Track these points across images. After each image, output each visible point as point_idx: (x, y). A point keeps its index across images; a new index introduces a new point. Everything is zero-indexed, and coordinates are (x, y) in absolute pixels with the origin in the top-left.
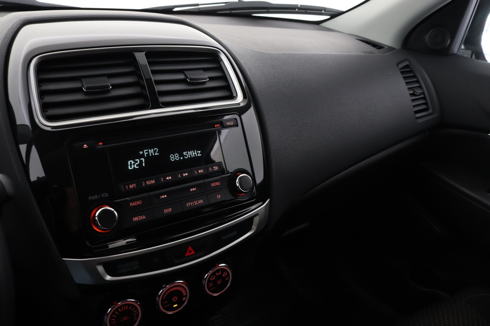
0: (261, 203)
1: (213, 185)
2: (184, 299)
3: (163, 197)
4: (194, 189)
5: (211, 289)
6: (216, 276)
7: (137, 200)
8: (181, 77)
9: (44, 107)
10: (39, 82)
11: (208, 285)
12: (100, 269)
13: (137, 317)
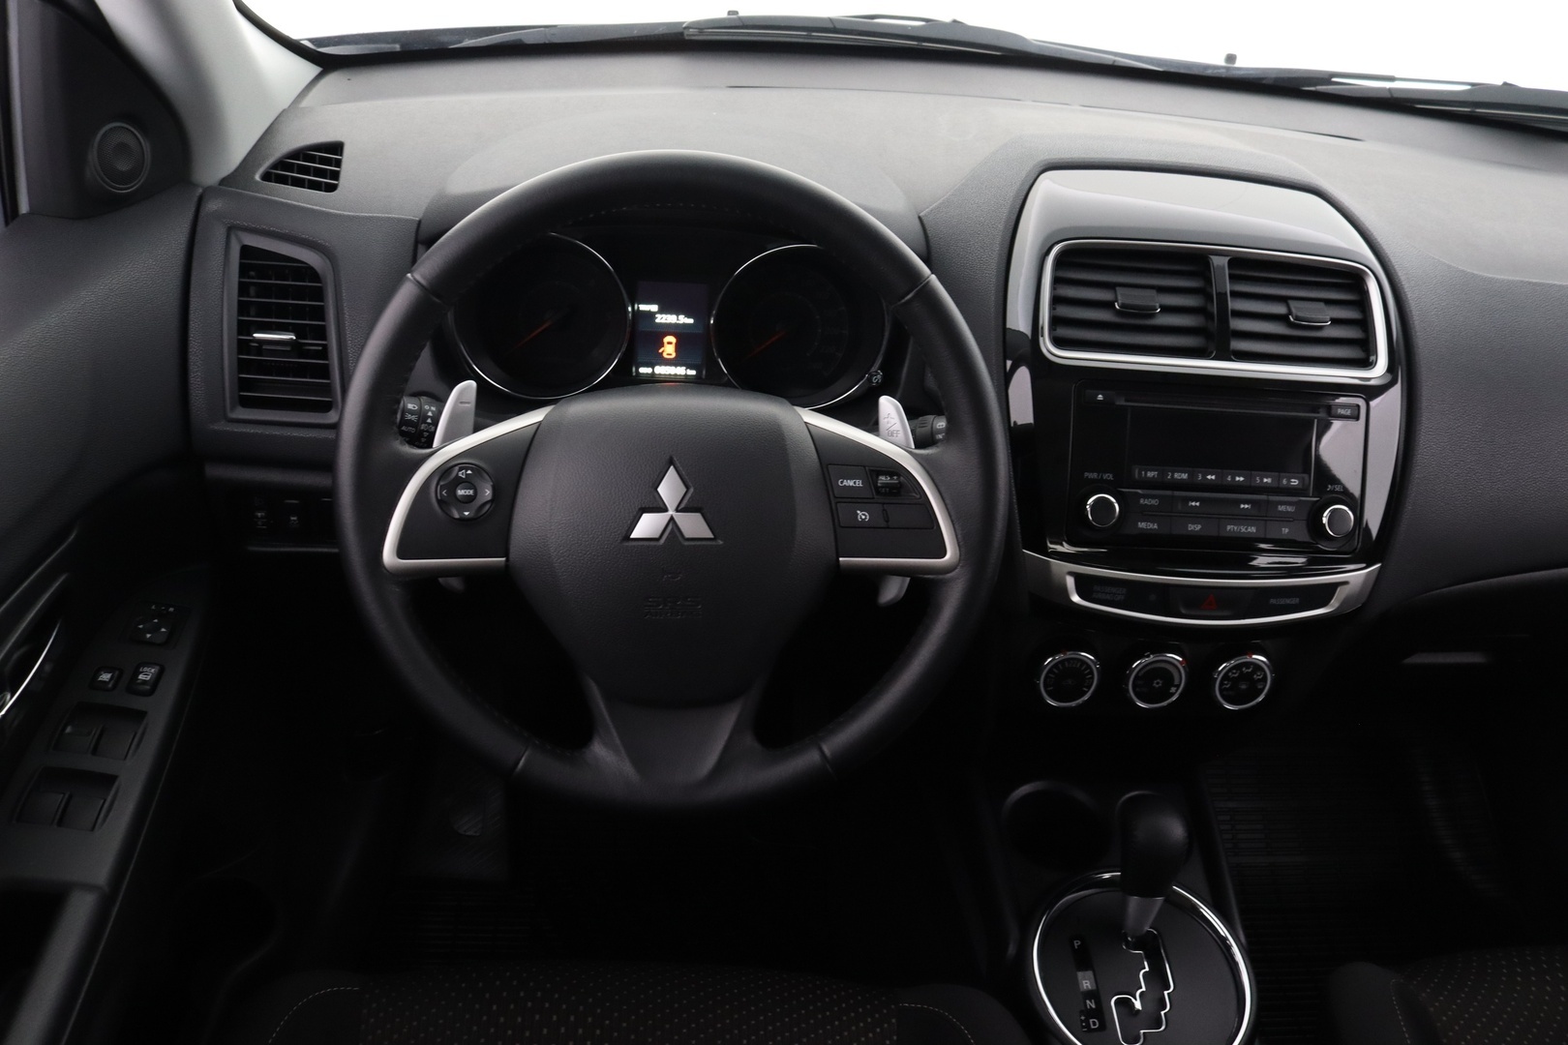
0: (1364, 565)
1: (1281, 508)
2: (1173, 690)
3: (1193, 504)
4: (1246, 506)
5: (1225, 693)
6: (1242, 672)
7: (1153, 497)
8: (1279, 309)
9: (1056, 321)
10: (1056, 281)
11: (1221, 684)
12: (1070, 581)
13: (1089, 687)
